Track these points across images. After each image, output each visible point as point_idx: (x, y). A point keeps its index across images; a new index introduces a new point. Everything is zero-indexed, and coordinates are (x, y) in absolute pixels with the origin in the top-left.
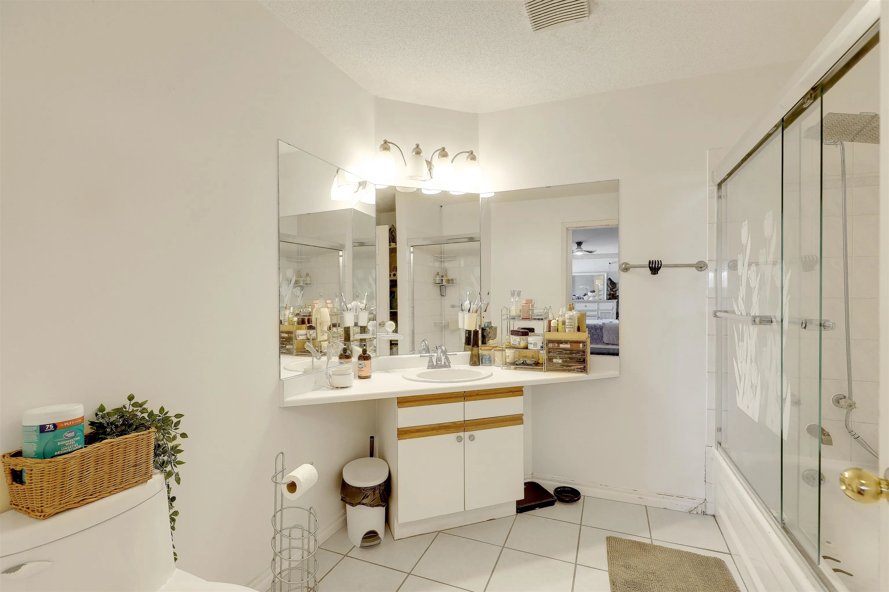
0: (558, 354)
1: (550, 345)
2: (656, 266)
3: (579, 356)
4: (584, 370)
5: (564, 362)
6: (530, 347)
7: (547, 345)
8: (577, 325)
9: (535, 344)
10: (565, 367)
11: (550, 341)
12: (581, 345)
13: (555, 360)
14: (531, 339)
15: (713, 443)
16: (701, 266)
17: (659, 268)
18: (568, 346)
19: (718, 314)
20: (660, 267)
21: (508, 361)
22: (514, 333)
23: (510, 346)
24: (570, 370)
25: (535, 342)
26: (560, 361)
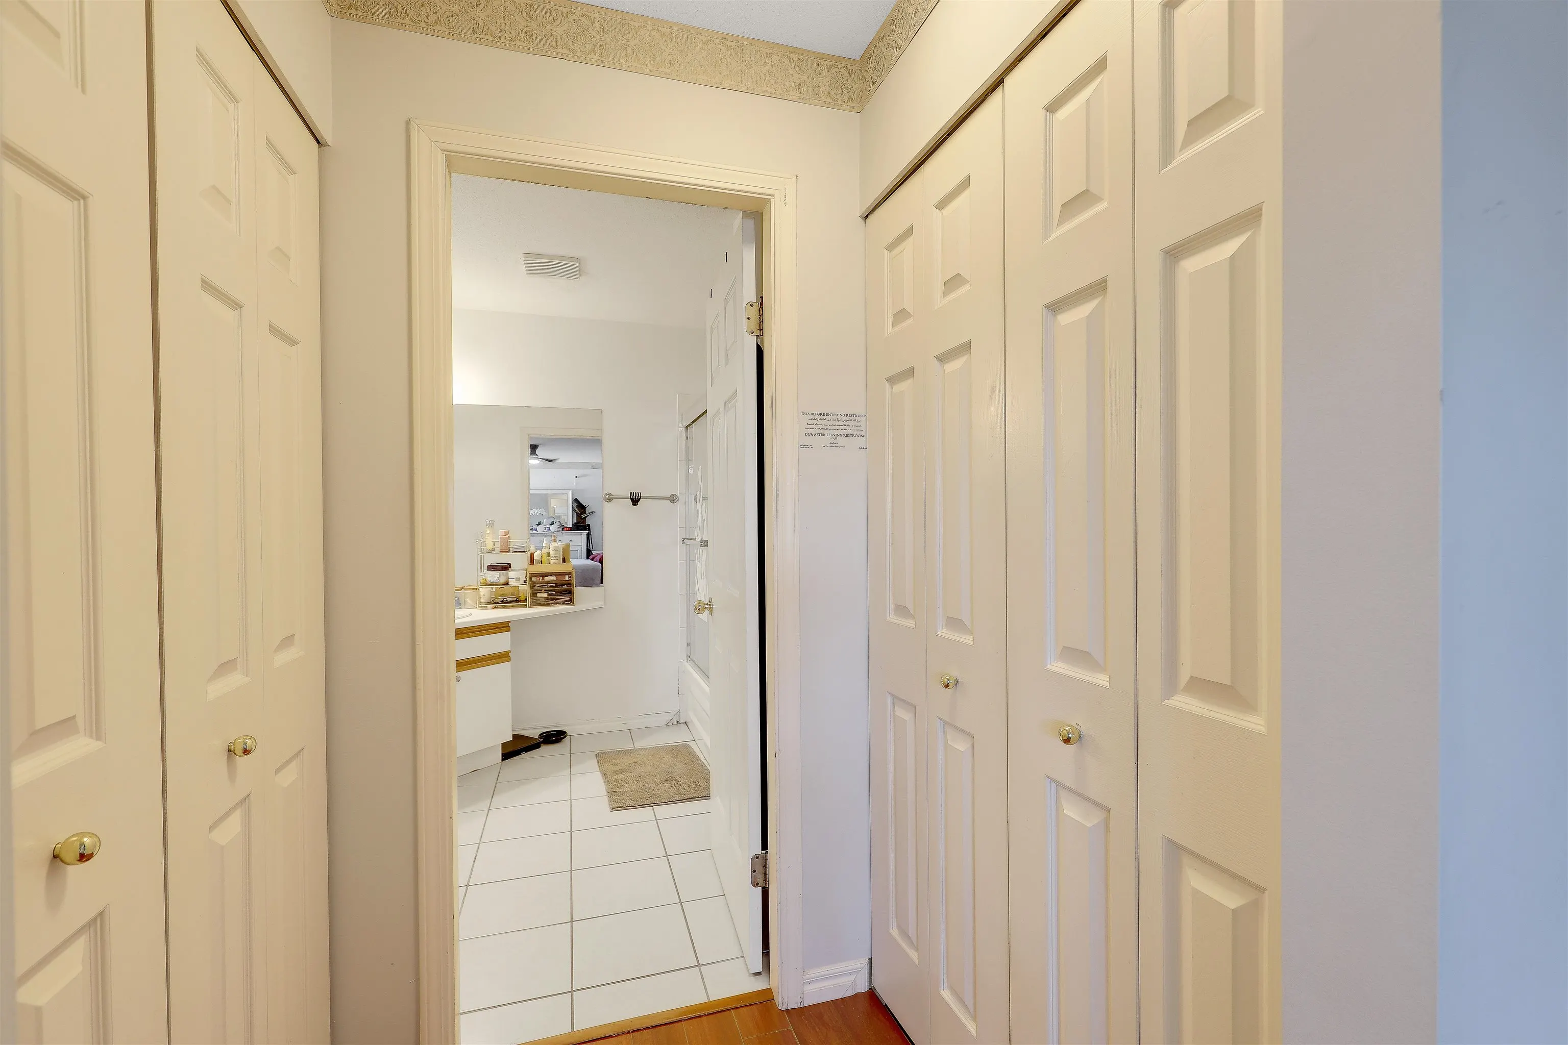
0: (543, 587)
1: (534, 579)
2: (637, 498)
3: (565, 587)
4: (571, 601)
5: (549, 595)
6: (511, 582)
7: (531, 579)
8: (562, 557)
9: (518, 579)
10: (551, 600)
11: (533, 575)
12: (567, 577)
13: (539, 595)
14: (511, 574)
15: (685, 657)
16: (673, 499)
17: (639, 500)
18: (554, 578)
19: (686, 541)
20: (640, 498)
21: (482, 600)
22: (492, 568)
23: (486, 584)
24: (555, 604)
25: (517, 577)
26: (545, 595)
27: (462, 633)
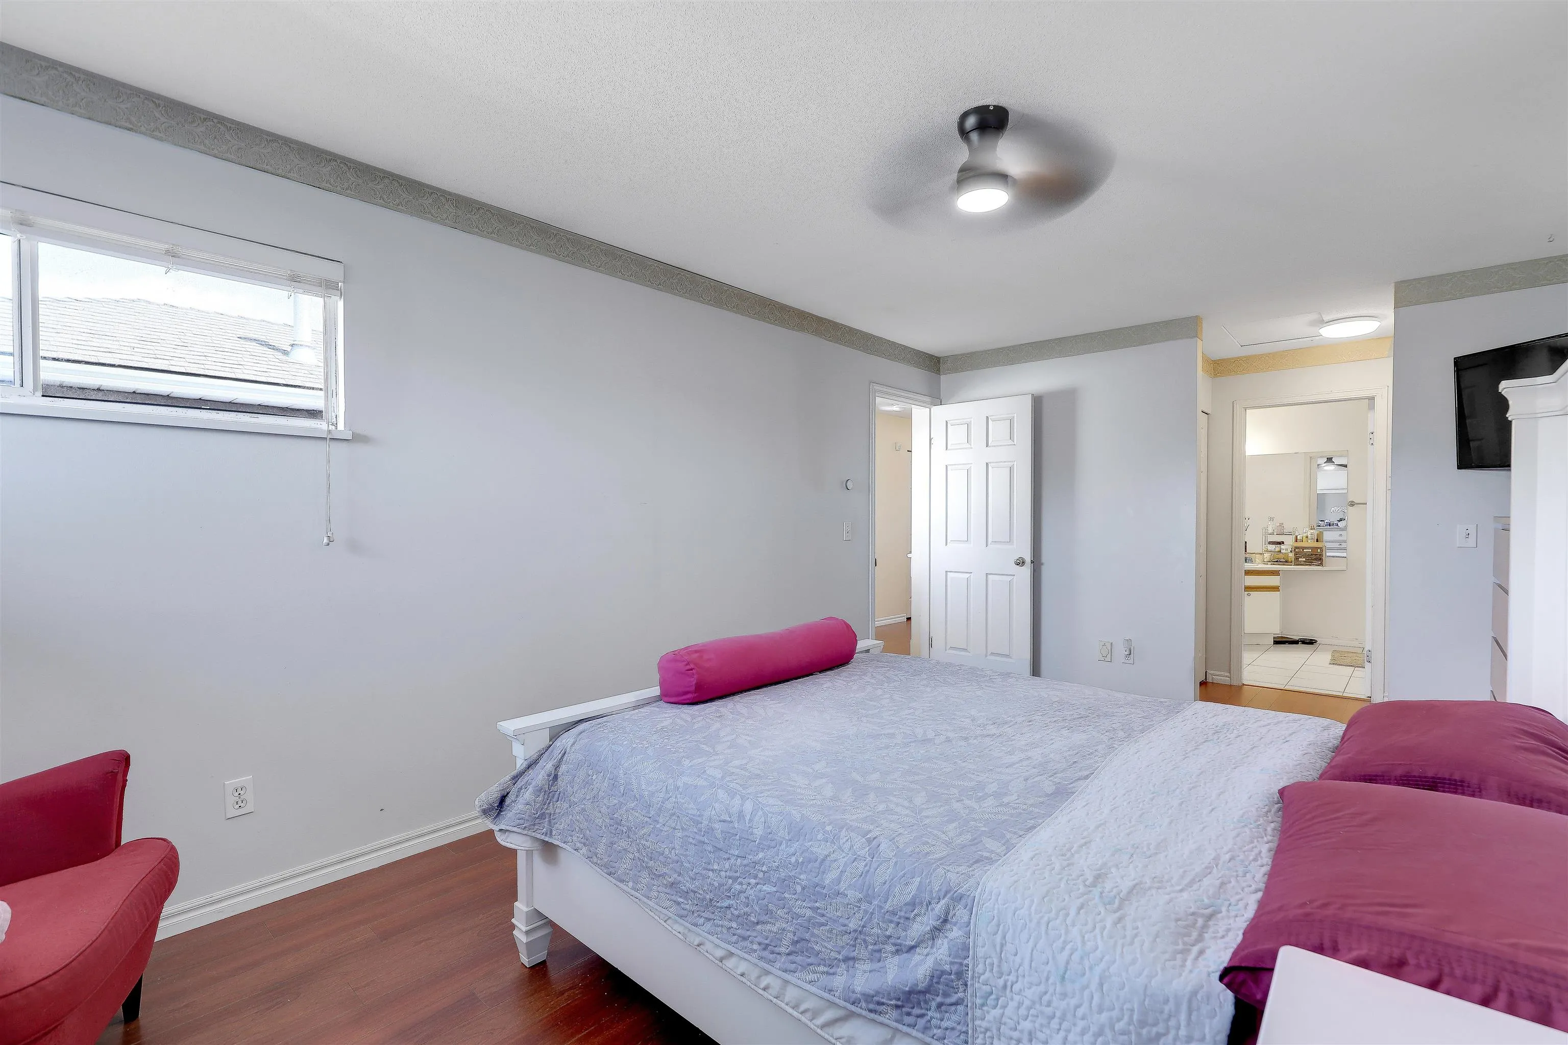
0: (1303, 555)
1: (1298, 550)
3: (1318, 556)
4: (1321, 564)
5: (1307, 560)
6: (1283, 551)
7: (1295, 550)
8: (1316, 538)
9: (1287, 550)
10: (1309, 562)
11: (1296, 548)
12: (1319, 550)
13: (1300, 559)
14: (1283, 547)
18: (1310, 550)
21: (1266, 559)
22: (1270, 543)
23: (1267, 551)
24: (1310, 565)
25: (1286, 548)
26: (1304, 559)
27: (1248, 573)
